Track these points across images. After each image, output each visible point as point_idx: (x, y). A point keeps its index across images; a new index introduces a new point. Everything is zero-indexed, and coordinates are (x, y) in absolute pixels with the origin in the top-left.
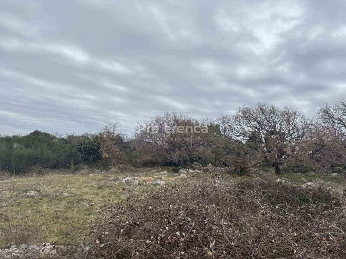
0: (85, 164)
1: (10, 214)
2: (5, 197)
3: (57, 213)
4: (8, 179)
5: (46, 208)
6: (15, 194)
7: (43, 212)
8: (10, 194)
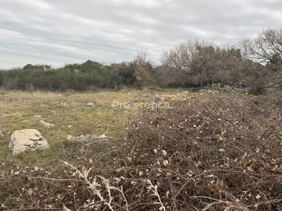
0: (124, 85)
1: (78, 116)
2: (74, 105)
3: (108, 117)
4: (74, 95)
5: (101, 113)
6: (80, 104)
7: (98, 116)
8: (76, 104)
